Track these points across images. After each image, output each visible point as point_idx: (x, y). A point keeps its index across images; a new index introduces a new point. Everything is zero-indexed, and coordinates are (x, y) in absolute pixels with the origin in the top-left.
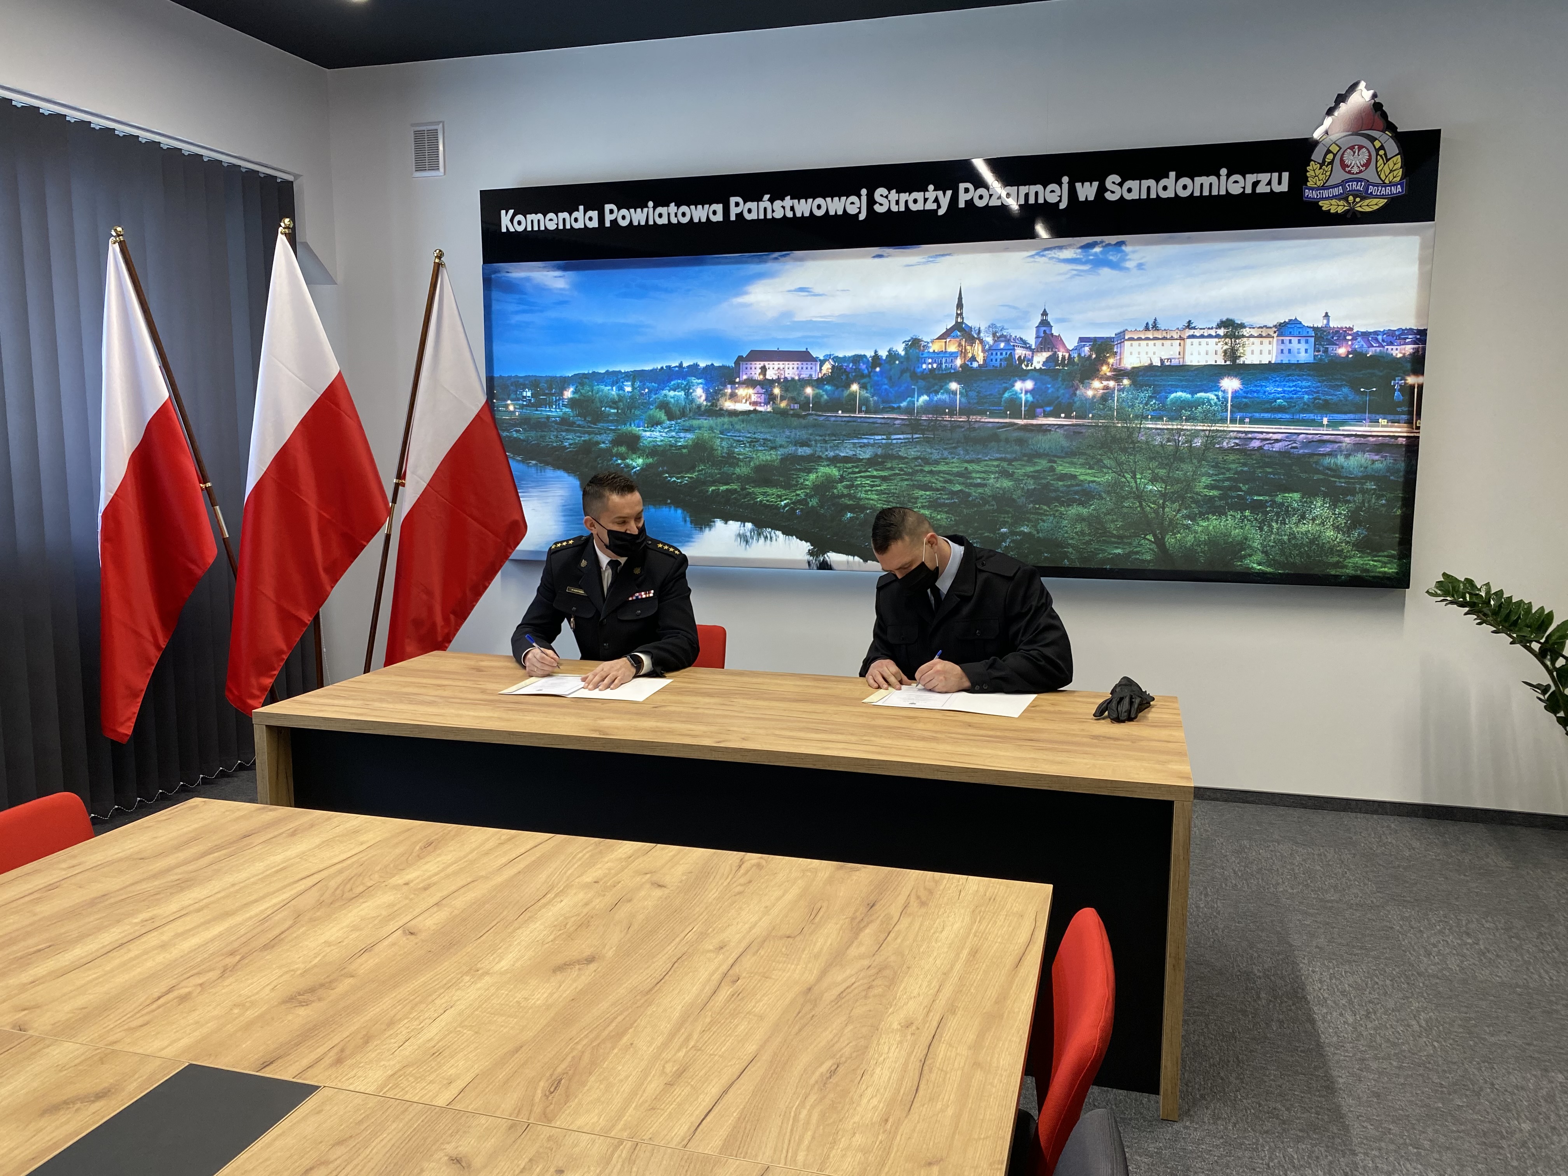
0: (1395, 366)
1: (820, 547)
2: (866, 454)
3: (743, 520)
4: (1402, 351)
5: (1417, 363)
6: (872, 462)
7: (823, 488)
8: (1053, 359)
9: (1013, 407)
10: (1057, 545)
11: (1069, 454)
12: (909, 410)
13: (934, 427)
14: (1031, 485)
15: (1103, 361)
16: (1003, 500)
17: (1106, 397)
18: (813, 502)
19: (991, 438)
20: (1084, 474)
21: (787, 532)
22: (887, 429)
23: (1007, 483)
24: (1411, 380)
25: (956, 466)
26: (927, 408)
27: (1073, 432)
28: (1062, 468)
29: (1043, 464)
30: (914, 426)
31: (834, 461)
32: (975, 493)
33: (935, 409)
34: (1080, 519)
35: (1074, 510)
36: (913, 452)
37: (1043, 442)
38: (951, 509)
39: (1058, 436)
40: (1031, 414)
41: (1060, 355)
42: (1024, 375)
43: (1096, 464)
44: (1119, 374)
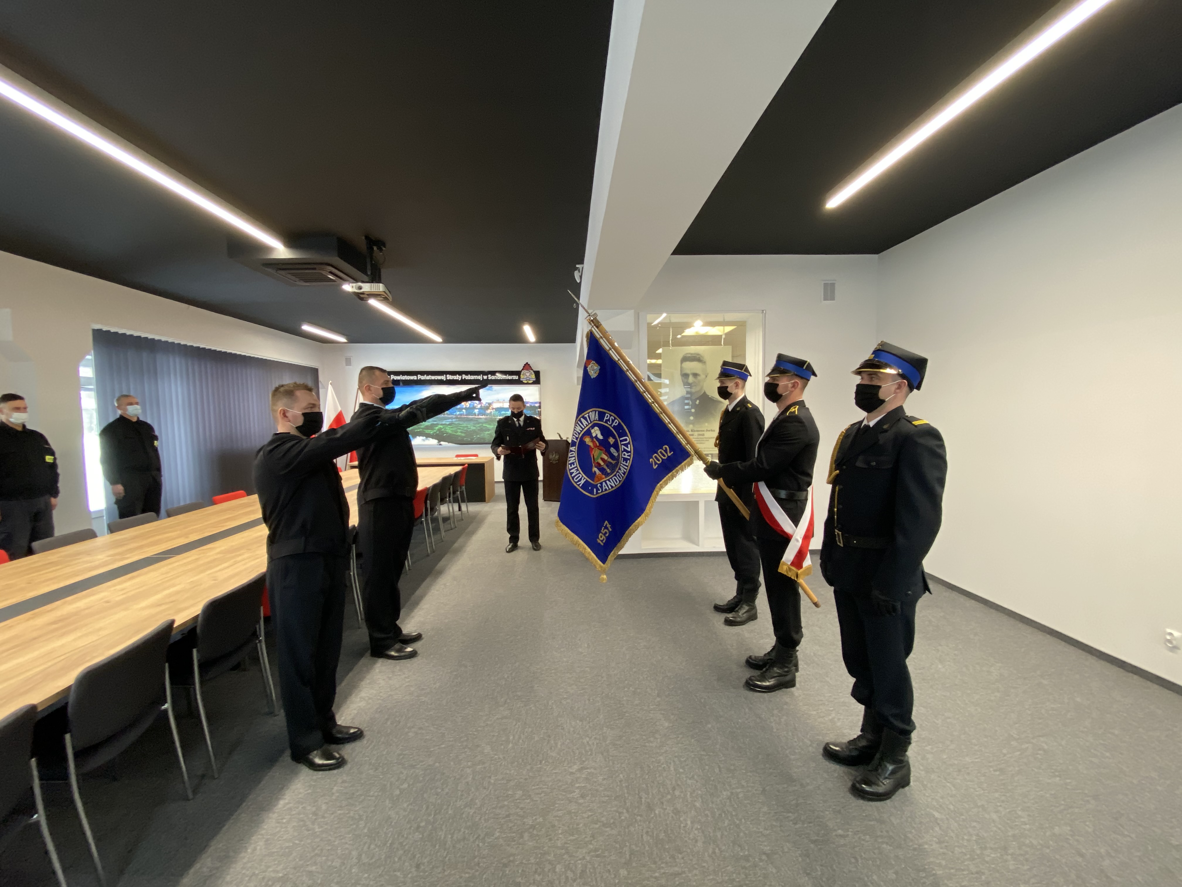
0: (536, 408)
1: (439, 441)
2: (448, 423)
3: (423, 436)
4: (537, 405)
5: (540, 407)
6: (449, 425)
7: (439, 430)
8: (481, 406)
9: (475, 414)
10: (484, 439)
11: (485, 423)
12: (456, 415)
13: (460, 418)
14: (479, 428)
15: (490, 406)
16: (474, 431)
17: (491, 413)
18: (438, 432)
19: (471, 420)
20: (488, 426)
21: (433, 438)
22: (452, 418)
23: (474, 428)
24: (539, 410)
25: (465, 425)
26: (458, 415)
27: (486, 419)
28: (484, 425)
29: (481, 424)
30: (457, 418)
31: (442, 424)
32: (469, 430)
33: (461, 415)
34: (488, 434)
35: (487, 432)
36: (457, 423)
37: (480, 421)
38: (464, 433)
39: (483, 420)
40: (478, 416)
41: (483, 405)
42: (477, 409)
43: (490, 424)
44: (493, 409)
